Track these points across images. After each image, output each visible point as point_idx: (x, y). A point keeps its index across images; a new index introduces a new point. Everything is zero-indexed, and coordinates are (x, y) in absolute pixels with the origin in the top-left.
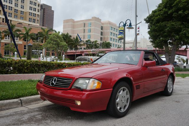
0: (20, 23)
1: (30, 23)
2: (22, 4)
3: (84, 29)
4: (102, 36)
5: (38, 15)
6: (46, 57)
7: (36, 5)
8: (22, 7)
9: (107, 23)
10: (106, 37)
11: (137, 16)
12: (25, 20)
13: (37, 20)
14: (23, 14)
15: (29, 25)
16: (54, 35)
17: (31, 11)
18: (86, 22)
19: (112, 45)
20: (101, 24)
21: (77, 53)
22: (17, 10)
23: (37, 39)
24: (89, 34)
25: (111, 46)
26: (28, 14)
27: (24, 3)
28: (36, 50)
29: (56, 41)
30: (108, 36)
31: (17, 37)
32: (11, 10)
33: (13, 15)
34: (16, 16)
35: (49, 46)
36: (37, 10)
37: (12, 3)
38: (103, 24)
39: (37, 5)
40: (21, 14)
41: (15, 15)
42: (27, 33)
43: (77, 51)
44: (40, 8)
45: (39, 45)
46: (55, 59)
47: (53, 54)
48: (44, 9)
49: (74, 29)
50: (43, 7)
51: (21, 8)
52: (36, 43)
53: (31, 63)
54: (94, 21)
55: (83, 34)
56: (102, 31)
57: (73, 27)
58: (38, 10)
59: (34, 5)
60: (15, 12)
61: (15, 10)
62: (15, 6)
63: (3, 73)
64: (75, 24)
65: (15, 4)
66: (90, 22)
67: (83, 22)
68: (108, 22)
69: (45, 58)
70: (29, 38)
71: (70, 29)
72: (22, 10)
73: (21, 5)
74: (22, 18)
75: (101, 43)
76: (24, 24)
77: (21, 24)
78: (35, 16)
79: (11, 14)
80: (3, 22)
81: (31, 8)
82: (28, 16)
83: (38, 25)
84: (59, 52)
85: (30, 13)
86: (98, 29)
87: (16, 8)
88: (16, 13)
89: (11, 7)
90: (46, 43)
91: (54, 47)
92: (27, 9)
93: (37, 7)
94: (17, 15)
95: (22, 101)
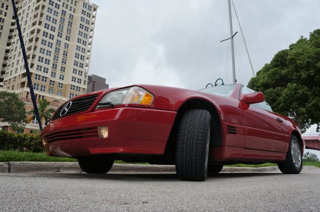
0: (55, 101)
2: (62, 74)
5: (84, 89)
7: (81, 75)
8: (62, 78)
12: (64, 95)
14: (62, 87)
17: (73, 83)
22: (54, 82)
26: (69, 88)
27: (64, 71)
32: (46, 81)
33: (47, 89)
34: (51, 90)
36: (82, 82)
37: (47, 72)
39: (83, 74)
40: (59, 87)
41: (50, 89)
44: (87, 79)
48: (94, 82)
50: (93, 80)
51: (60, 78)
58: (85, 81)
59: (79, 74)
60: (50, 84)
61: (51, 81)
62: (52, 76)
65: (52, 72)
72: (61, 81)
74: (60, 93)
77: (58, 101)
78: (79, 91)
79: (45, 87)
81: (74, 79)
82: (69, 91)
85: (72, 85)
87: (53, 79)
88: (52, 86)
89: (46, 78)
92: (68, 81)
93: (82, 78)
94: (53, 88)
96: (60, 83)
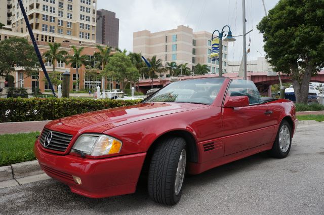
0: (66, 41)
1: (82, 40)
2: (69, 12)
3: (166, 46)
4: (194, 56)
5: (93, 27)
6: (106, 91)
7: (89, 12)
8: (70, 16)
9: (203, 35)
10: (201, 56)
11: (246, 21)
12: (74, 35)
13: (93, 35)
14: (71, 26)
15: (80, 42)
16: (117, 56)
17: (82, 22)
18: (168, 35)
19: (211, 69)
20: (192, 36)
21: (154, 84)
22: (62, 21)
23: (92, 63)
24: (174, 52)
25: (209, 71)
26: (78, 26)
27: (71, 9)
28: (91, 80)
29: (120, 66)
30: (205, 55)
31: (62, 62)
32: (54, 21)
33: (56, 29)
34: (60, 31)
35: (110, 74)
36: (91, 19)
37: (54, 12)
38: (196, 36)
39: (91, 11)
40: (68, 26)
41: (59, 29)
42: (77, 56)
43: (154, 80)
44: (95, 16)
45: (95, 73)
46: (121, 94)
47: (117, 87)
48: (104, 17)
49: (151, 46)
50: (102, 15)
51: (68, 17)
52: (91, 70)
53: (65, 102)
54: (181, 33)
55: (164, 53)
56: (195, 47)
57: (149, 42)
58: (94, 19)
59: (87, 11)
60: (59, 24)
61: (59, 21)
62: (59, 15)
63: (22, 119)
64: (151, 38)
65: (59, 12)
66: (175, 34)
67: (164, 35)
68: (204, 33)
69: (104, 93)
70: (80, 62)
71: (144, 46)
72: (69, 20)
73: (68, 14)
74: (69, 32)
75: (193, 66)
76: (72, 42)
77: (68, 41)
78: (89, 29)
79: (54, 28)
80: (42, 40)
81: (82, 17)
82: (79, 30)
83: (94, 42)
84: (126, 82)
85: (81, 24)
86: (188, 44)
87: (61, 18)
88: (60, 26)
89: (54, 18)
90: (105, 69)
91: (117, 76)
92: (76, 19)
93: (91, 15)
94: (62, 28)
95: (15, 171)
96: (68, 23)
